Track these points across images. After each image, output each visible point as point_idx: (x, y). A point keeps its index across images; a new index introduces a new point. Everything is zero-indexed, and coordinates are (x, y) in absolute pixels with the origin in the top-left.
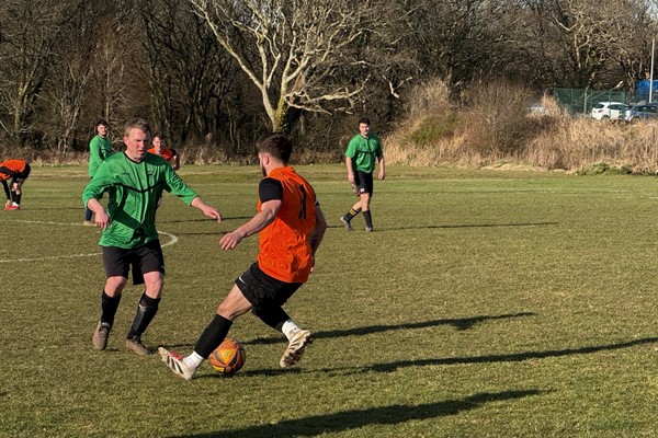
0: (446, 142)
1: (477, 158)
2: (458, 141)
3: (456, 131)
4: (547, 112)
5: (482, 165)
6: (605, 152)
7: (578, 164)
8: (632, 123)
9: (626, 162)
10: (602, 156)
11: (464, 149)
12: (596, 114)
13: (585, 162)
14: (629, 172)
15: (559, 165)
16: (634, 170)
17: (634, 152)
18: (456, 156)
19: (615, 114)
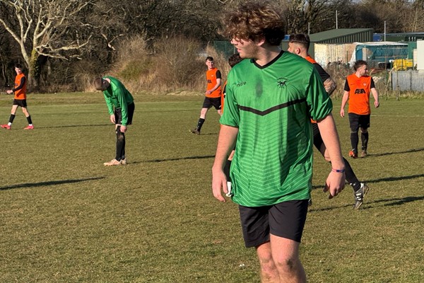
0: (144, 77)
1: (164, 88)
2: (151, 77)
3: (150, 70)
5: (168, 92)
11: (155, 81)
18: (151, 86)
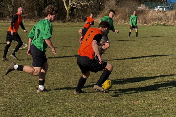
0: (115, 17)
1: (123, 21)
2: (118, 16)
3: (117, 14)
4: (142, 9)
5: (124, 23)
6: (158, 19)
7: (151, 23)
8: (166, 11)
9: (164, 22)
10: (157, 21)
12: (156, 9)
13: (153, 22)
14: (165, 25)
15: (145, 23)
16: (166, 24)
17: (166, 20)
18: (117, 20)
19: (161, 9)
